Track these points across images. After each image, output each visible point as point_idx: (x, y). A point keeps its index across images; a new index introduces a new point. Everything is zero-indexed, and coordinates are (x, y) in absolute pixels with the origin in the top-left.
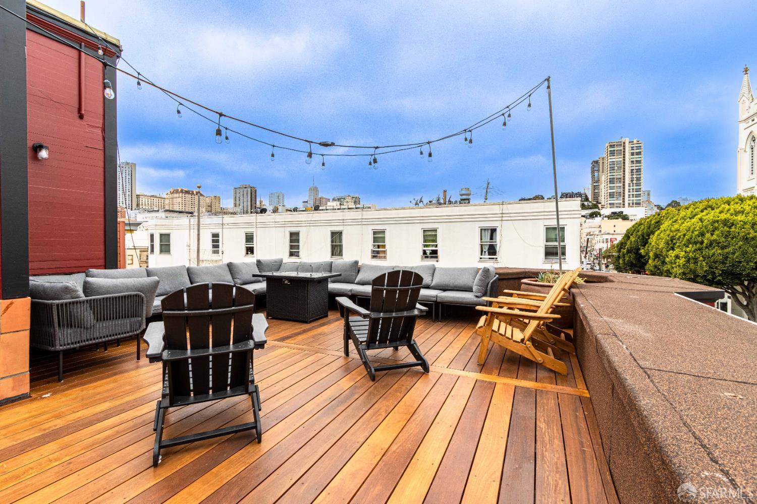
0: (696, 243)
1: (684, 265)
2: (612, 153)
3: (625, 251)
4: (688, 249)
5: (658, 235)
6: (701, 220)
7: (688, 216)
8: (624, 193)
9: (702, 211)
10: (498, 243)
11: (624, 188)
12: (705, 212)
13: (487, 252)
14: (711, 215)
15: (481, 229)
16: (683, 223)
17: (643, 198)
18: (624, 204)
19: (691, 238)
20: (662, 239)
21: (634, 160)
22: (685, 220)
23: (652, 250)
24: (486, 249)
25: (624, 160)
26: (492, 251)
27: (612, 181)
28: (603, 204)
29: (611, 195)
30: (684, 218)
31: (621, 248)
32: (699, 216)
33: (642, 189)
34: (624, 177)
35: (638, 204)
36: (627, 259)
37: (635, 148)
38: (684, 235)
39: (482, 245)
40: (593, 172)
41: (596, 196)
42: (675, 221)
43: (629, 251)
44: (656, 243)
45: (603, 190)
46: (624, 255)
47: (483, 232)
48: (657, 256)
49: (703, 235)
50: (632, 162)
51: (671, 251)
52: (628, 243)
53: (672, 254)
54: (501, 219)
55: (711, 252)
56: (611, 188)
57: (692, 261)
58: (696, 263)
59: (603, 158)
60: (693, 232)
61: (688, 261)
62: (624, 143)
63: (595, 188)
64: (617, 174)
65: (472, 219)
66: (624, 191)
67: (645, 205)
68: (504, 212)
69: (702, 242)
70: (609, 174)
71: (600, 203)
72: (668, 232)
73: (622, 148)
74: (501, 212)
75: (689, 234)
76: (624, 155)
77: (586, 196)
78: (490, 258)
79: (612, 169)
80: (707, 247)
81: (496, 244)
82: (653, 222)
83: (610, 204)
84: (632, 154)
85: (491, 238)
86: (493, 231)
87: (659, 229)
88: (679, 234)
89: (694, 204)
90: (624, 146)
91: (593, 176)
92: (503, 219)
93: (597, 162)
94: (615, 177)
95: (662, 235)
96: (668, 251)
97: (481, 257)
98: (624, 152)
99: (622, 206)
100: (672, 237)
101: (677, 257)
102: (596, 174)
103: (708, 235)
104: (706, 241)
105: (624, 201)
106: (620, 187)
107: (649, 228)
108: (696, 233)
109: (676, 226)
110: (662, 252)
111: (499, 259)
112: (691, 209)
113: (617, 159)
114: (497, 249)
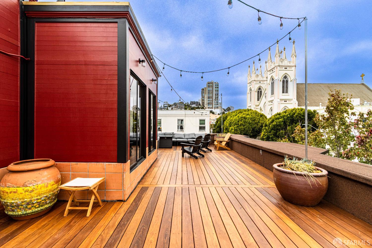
0: (237, 124)
1: (234, 132)
2: (209, 86)
3: (216, 127)
4: (235, 126)
5: (227, 121)
6: (238, 117)
7: (235, 115)
8: (213, 103)
9: (238, 114)
10: (184, 125)
11: (213, 101)
12: (239, 114)
13: (180, 128)
14: (241, 115)
15: (178, 120)
16: (233, 118)
17: (219, 106)
18: (213, 108)
19: (236, 123)
20: (228, 123)
21: (216, 90)
22: (234, 116)
23: (225, 127)
24: (179, 127)
25: (213, 90)
26: (182, 128)
27: (209, 98)
28: (206, 107)
29: (209, 104)
30: (233, 116)
31: (215, 126)
32: (238, 115)
33: (219, 102)
34: (213, 96)
35: (217, 108)
36: (217, 130)
37: (216, 85)
38: (234, 122)
39: (178, 126)
40: (202, 93)
41: (203, 103)
42: (231, 117)
43: (218, 127)
44: (226, 124)
45: (206, 101)
46: (216, 129)
47: (178, 121)
48: (226, 129)
49: (238, 122)
50: (216, 91)
51: (230, 127)
52: (218, 124)
53: (231, 128)
54: (185, 116)
55: (241, 127)
56: (209, 101)
57: (236, 131)
58: (237, 131)
59: (206, 88)
60: (236, 121)
61: (235, 131)
62: (213, 83)
63: (203, 100)
64: (211, 95)
65: (175, 116)
66: (213, 102)
67: (219, 108)
68: (186, 114)
69: (238, 124)
70: (208, 95)
71: (205, 107)
72: (229, 121)
73: (212, 85)
74: (185, 114)
75: (235, 121)
76: (213, 87)
77: (200, 103)
78: (181, 131)
79: (209, 93)
80: (240, 126)
81: (183, 126)
82: (225, 117)
83: (208, 107)
84: (216, 88)
85: (181, 123)
86: (182, 120)
87: (227, 119)
88: (232, 121)
89: (236, 111)
90: (213, 84)
91: (202, 95)
92: (186, 116)
93: (203, 89)
94: (210, 96)
95: (228, 121)
96: (229, 127)
97: (178, 130)
98: (213, 86)
99: (212, 108)
100: (231, 122)
101: (232, 129)
102: (203, 94)
103: (240, 122)
104: (239, 124)
105: (213, 106)
106: (211, 100)
107: (224, 119)
108: (237, 121)
109: (232, 119)
110: (228, 127)
111: (184, 131)
112: (235, 113)
113: (211, 89)
114: (184, 127)
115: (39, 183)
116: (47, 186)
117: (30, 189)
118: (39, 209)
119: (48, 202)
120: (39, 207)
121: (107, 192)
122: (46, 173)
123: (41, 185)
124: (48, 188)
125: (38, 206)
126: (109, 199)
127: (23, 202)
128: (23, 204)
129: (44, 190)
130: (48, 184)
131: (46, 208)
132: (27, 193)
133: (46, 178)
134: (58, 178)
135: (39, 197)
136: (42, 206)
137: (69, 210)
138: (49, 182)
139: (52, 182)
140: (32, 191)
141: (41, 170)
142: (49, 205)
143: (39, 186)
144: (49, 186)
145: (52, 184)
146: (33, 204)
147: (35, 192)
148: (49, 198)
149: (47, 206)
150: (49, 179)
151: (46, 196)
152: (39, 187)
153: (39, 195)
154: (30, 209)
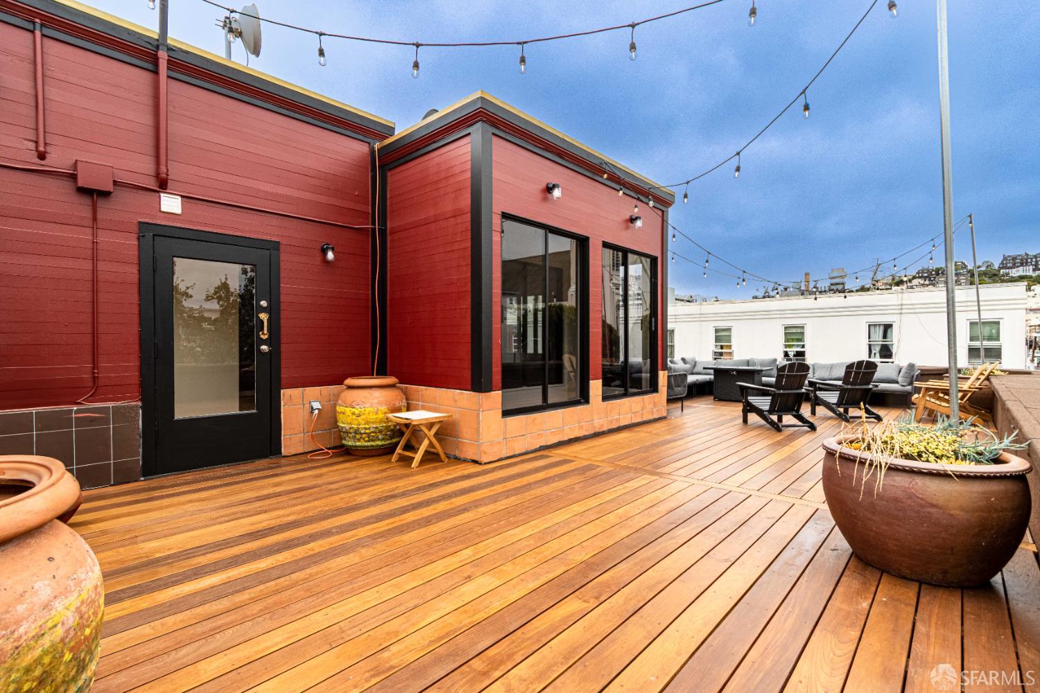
10: (895, 341)
13: (878, 355)
15: (869, 325)
26: (886, 351)
39: (870, 346)
47: (872, 328)
54: (899, 311)
65: (857, 311)
68: (904, 303)
74: (900, 303)
78: (882, 362)
81: (892, 344)
85: (885, 336)
86: (887, 327)
92: (903, 311)
111: (895, 364)
114: (894, 350)
115: (367, 406)
116: (377, 413)
117: (357, 412)
118: (369, 444)
119: (380, 437)
120: (369, 441)
121: (459, 442)
122: (377, 394)
123: (369, 409)
124: (377, 416)
125: (367, 439)
126: (462, 456)
127: (350, 428)
128: (351, 431)
129: (373, 417)
130: (378, 409)
131: (378, 446)
132: (354, 417)
133: (376, 401)
134: (394, 404)
135: (367, 426)
136: (373, 441)
137: (399, 454)
138: (380, 408)
139: (384, 408)
140: (359, 416)
141: (374, 389)
142: (383, 443)
143: (368, 410)
144: (380, 412)
145: (384, 411)
146: (361, 434)
147: (363, 417)
148: (380, 432)
149: (379, 443)
150: (380, 403)
151: (376, 428)
152: (367, 412)
153: (367, 423)
154: (359, 440)
